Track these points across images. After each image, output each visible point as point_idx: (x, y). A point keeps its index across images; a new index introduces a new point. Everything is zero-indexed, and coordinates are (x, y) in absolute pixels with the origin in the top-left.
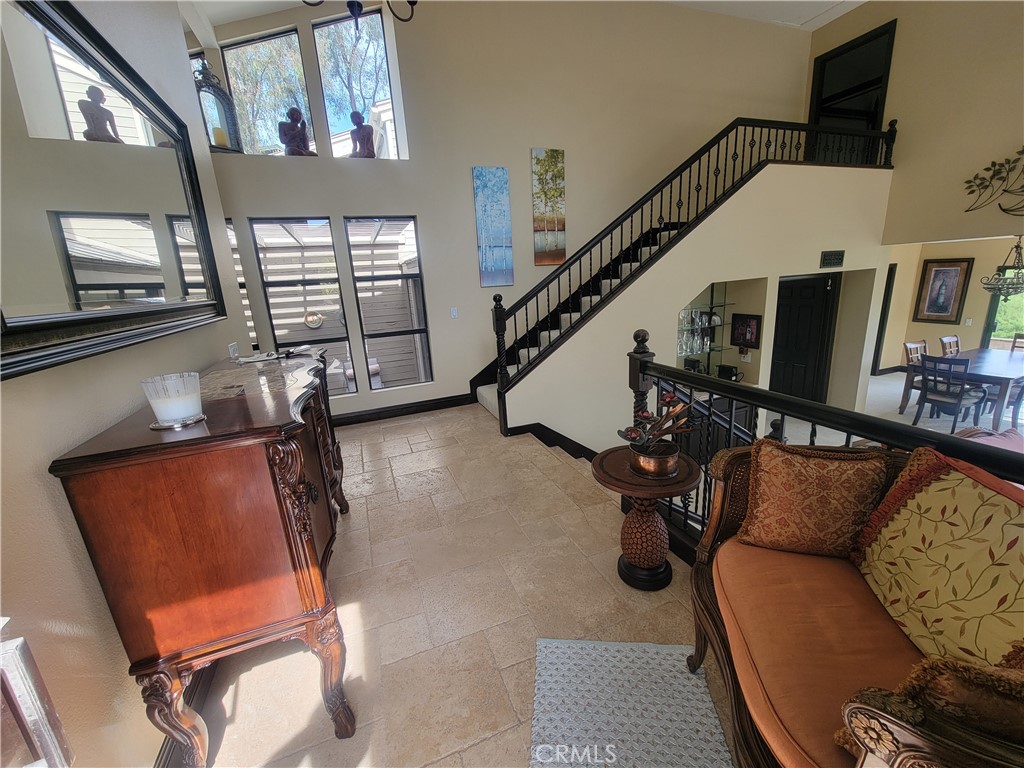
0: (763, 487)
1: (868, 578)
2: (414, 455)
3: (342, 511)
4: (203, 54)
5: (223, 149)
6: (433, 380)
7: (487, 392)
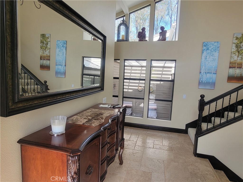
2: (153, 150)
3: (120, 163)
4: (125, 16)
5: (123, 40)
6: (170, 120)
7: (192, 132)
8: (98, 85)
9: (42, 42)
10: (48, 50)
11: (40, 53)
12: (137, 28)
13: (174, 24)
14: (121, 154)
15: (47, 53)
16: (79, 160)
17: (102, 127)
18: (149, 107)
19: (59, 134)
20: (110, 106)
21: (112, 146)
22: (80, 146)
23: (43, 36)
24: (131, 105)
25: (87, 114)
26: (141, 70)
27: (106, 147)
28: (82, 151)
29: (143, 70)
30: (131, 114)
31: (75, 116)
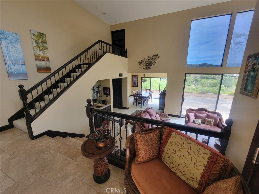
0: (139, 146)
1: (164, 162)
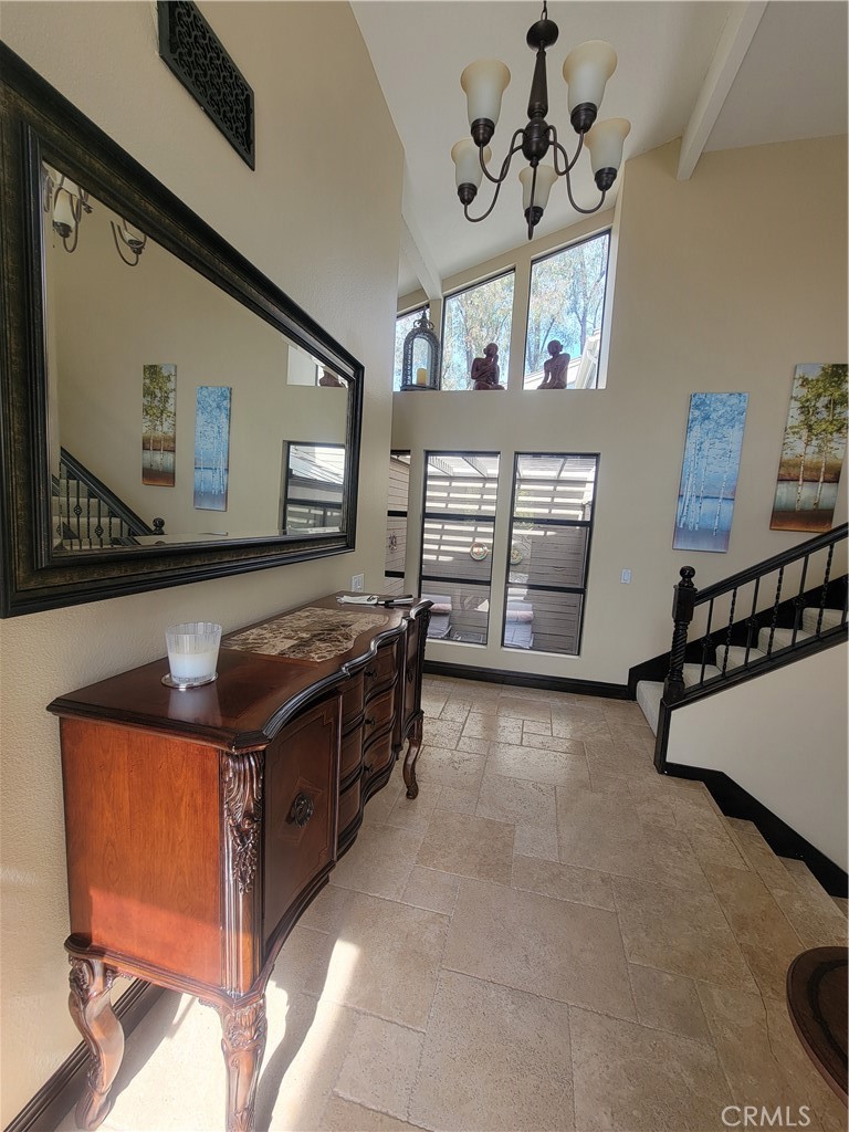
2: (520, 750)
3: (408, 794)
4: (428, 306)
5: (421, 387)
6: (578, 654)
7: (650, 694)
8: (337, 529)
9: (148, 392)
10: (170, 421)
11: (143, 428)
12: (469, 353)
13: (593, 339)
14: (410, 762)
15: (164, 428)
16: (262, 769)
17: (347, 665)
18: (509, 613)
19: (195, 684)
20: (375, 602)
21: (381, 732)
22: (265, 724)
23: (152, 371)
24: (448, 606)
25: (296, 624)
26: (483, 491)
27: (361, 735)
28: (270, 740)
29: (489, 491)
30: (449, 637)
31: (253, 631)
